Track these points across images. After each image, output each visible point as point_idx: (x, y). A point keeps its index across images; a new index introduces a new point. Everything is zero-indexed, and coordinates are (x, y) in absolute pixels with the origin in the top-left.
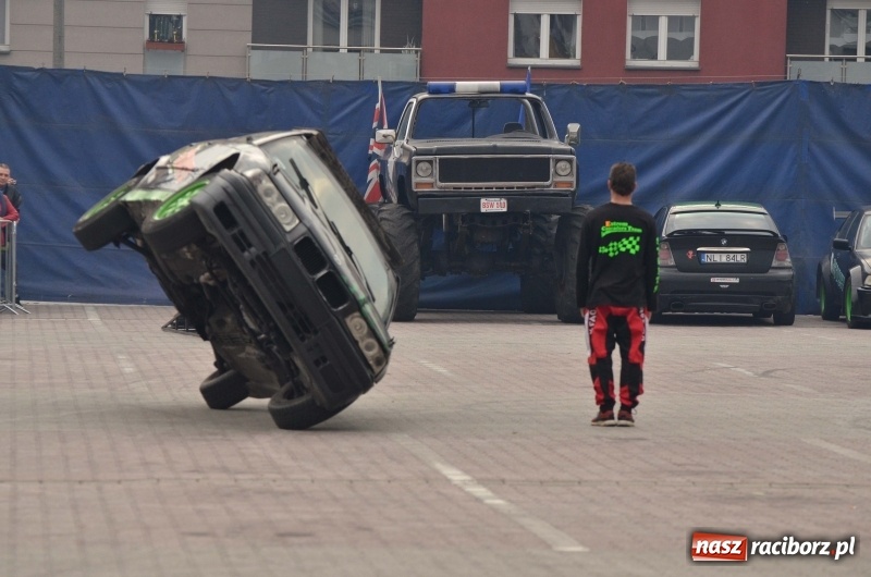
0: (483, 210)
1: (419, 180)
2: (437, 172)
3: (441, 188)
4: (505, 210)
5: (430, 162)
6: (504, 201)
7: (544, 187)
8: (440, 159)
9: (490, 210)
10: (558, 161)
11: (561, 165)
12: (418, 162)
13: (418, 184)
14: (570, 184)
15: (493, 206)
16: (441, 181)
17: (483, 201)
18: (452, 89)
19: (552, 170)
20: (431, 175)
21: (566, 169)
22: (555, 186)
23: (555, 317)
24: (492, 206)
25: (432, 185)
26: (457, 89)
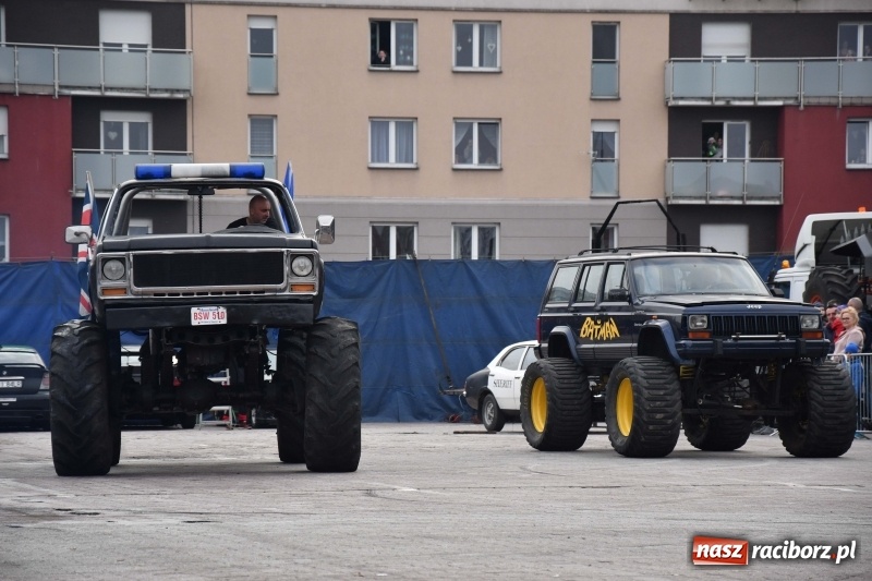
0: (194, 322)
1: (105, 284)
2: (130, 272)
3: (137, 294)
4: (224, 321)
5: (122, 260)
6: (222, 310)
7: (276, 290)
8: (134, 256)
9: (203, 322)
10: (294, 256)
11: (299, 262)
12: (105, 260)
13: (105, 290)
14: (312, 287)
15: (208, 316)
16: (136, 285)
17: (194, 310)
18: (167, 173)
19: (286, 269)
20: (124, 277)
21: (305, 267)
22: (292, 290)
23: (304, 467)
24: (206, 317)
25: (124, 290)
26: (174, 173)
